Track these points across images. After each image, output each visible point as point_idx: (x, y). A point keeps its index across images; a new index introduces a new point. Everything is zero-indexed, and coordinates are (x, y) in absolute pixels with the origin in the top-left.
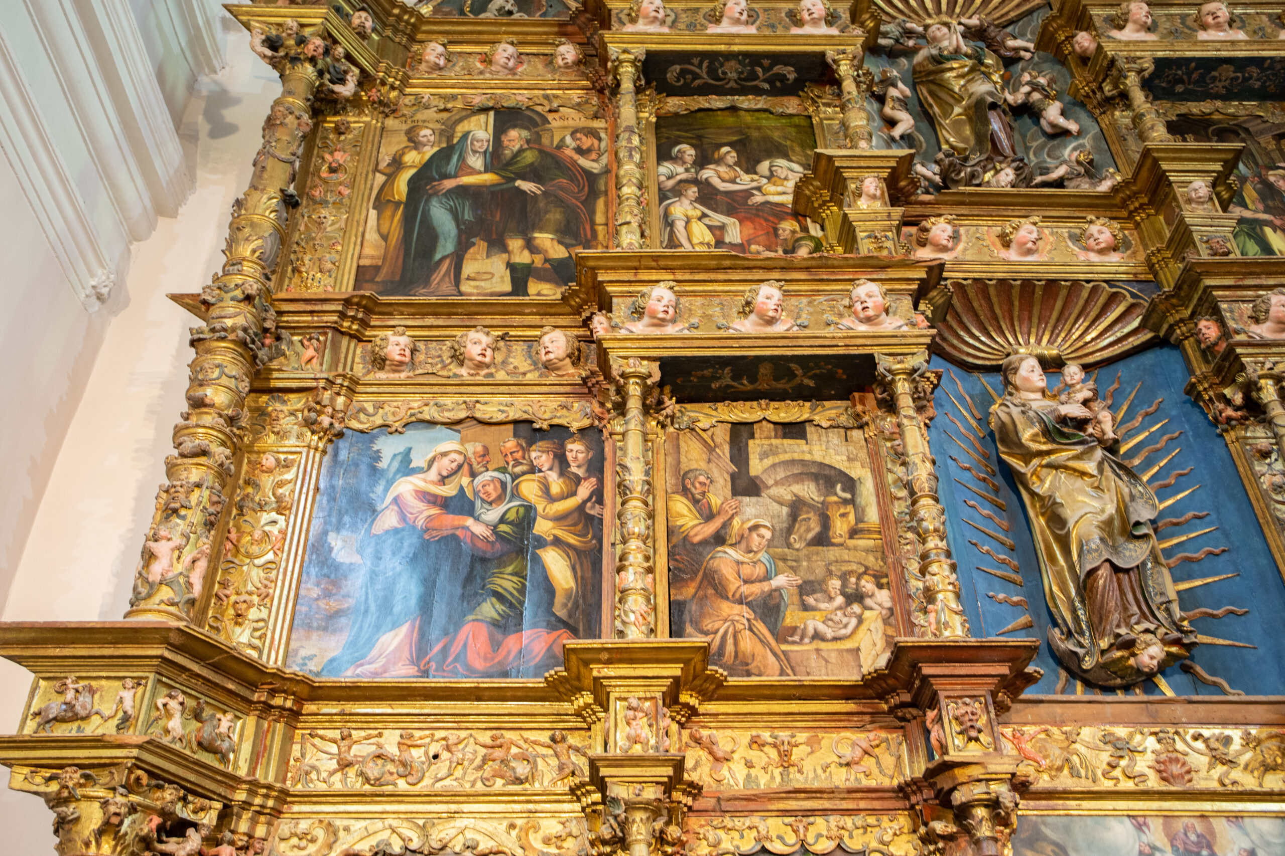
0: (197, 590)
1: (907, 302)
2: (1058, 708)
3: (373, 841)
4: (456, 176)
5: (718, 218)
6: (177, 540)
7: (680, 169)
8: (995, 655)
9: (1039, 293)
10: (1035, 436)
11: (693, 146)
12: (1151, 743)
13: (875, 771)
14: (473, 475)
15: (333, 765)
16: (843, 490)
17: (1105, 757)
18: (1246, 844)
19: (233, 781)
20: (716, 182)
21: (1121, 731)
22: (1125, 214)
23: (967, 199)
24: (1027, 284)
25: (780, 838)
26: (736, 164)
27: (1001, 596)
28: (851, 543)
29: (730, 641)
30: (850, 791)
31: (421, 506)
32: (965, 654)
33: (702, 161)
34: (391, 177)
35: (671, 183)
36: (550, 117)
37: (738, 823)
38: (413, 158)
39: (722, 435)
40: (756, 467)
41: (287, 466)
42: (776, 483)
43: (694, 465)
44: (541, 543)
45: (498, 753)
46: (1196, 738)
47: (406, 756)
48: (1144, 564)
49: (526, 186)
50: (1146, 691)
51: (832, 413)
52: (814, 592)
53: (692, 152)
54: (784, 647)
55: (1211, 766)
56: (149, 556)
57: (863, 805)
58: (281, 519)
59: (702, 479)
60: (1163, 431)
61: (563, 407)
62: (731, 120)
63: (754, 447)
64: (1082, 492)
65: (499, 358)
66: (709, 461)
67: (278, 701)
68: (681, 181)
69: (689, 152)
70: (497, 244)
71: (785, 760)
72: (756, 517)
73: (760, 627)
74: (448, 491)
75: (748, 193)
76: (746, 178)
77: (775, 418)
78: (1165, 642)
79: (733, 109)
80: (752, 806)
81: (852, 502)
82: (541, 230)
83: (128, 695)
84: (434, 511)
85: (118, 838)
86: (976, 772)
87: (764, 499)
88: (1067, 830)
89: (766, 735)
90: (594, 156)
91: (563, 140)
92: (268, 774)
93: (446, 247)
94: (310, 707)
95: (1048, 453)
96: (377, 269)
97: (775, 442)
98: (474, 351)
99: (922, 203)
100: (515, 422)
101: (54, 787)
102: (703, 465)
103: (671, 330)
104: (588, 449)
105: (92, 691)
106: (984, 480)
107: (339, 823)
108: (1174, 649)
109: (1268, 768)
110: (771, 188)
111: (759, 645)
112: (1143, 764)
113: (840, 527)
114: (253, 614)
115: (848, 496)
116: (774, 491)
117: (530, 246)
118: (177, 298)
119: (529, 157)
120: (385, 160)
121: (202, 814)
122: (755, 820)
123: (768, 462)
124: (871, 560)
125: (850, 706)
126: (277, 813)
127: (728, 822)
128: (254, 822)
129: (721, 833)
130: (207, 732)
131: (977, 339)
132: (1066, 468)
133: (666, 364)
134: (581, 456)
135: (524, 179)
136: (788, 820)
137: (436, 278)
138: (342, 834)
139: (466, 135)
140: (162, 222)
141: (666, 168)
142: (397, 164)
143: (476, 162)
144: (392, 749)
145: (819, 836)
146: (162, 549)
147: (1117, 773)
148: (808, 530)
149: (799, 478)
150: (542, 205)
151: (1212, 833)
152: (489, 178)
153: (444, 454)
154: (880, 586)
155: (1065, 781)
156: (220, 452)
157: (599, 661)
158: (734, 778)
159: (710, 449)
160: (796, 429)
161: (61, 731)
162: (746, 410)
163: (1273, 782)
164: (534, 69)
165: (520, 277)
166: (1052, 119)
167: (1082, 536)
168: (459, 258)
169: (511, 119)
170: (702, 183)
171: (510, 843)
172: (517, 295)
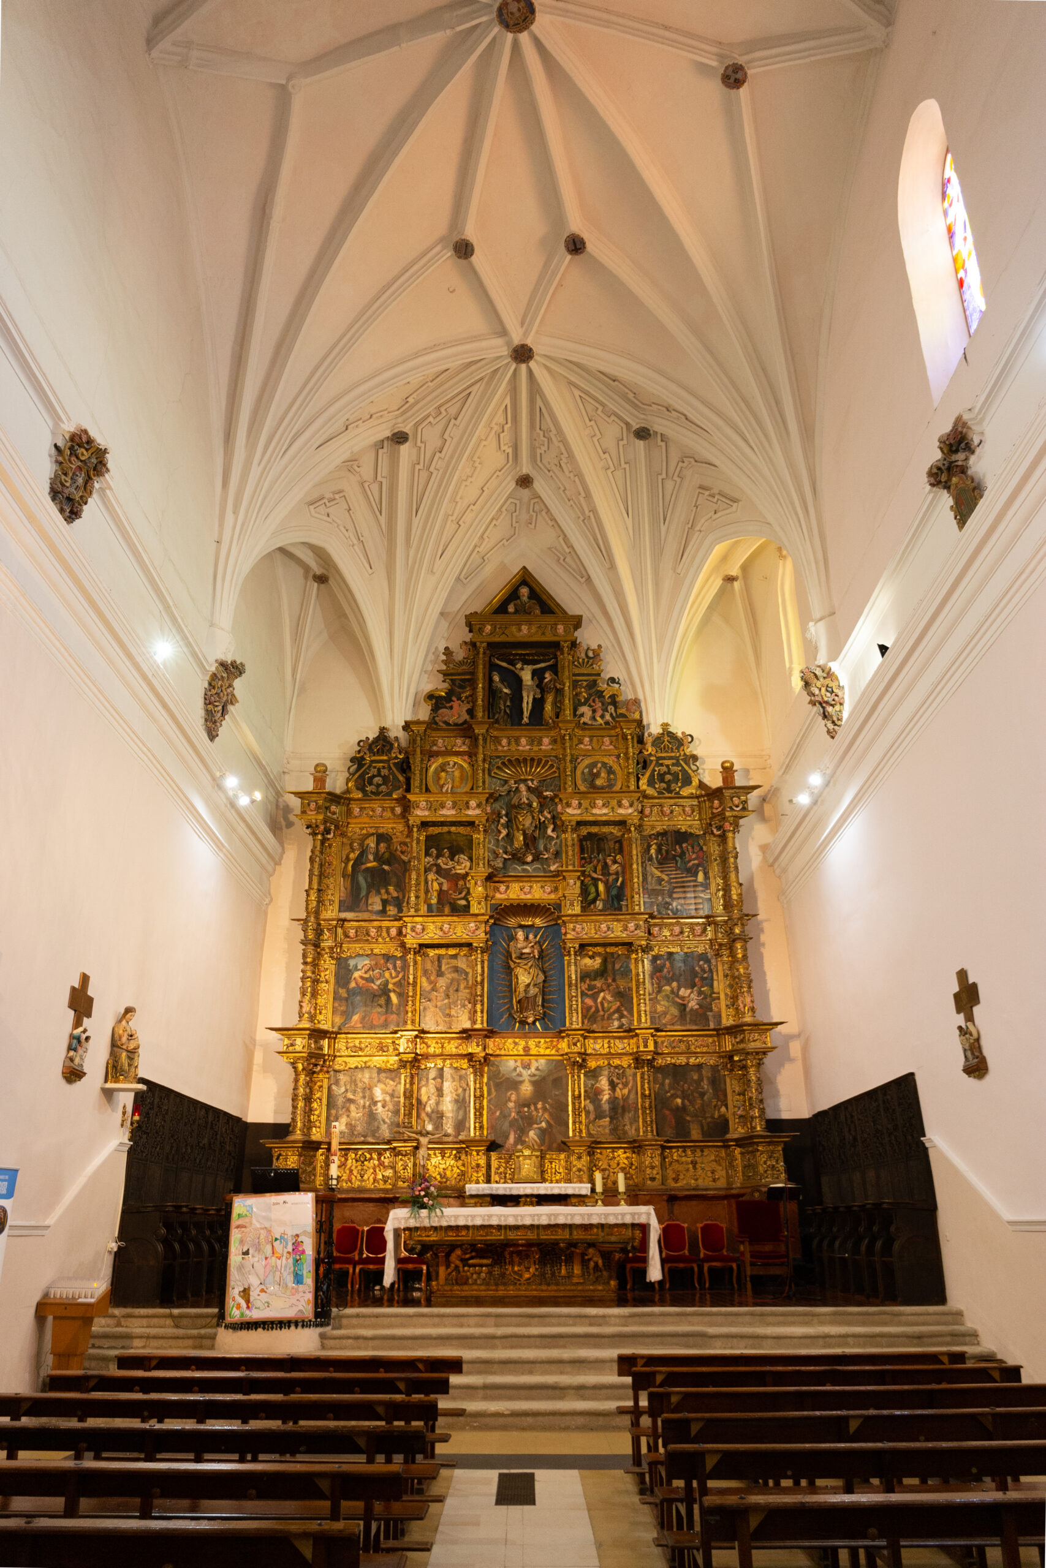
0: (313, 1013)
1: (483, 925)
2: (505, 1036)
3: (355, 1065)
4: (365, 863)
5: (441, 880)
6: (307, 1002)
7: (432, 859)
9: (529, 906)
10: (515, 958)
11: (436, 849)
12: (523, 1043)
13: (462, 1049)
14: (373, 971)
15: (345, 1048)
16: (464, 975)
17: (512, 1046)
18: (537, 1065)
19: (325, 1055)
20: (442, 864)
21: (517, 1040)
22: (557, 880)
23: (512, 877)
24: (525, 905)
25: (439, 1064)
26: (448, 856)
28: (464, 991)
29: (434, 1017)
30: (455, 1055)
31: (361, 980)
33: (437, 857)
34: (346, 864)
35: (428, 866)
38: (352, 856)
39: (436, 958)
40: (443, 968)
42: (448, 973)
43: (428, 967)
44: (390, 991)
45: (381, 1045)
46: (533, 1041)
48: (537, 994)
49: (386, 867)
51: (465, 951)
52: (454, 1004)
53: (435, 854)
54: (445, 1019)
55: (535, 1048)
56: (301, 1007)
57: (458, 1057)
58: (327, 985)
60: (554, 951)
61: (396, 949)
62: (448, 837)
63: (444, 962)
64: (524, 975)
66: (432, 966)
67: (331, 1037)
68: (431, 864)
69: (434, 851)
70: (379, 892)
72: (442, 983)
73: (441, 1014)
74: (367, 976)
75: (450, 869)
76: (450, 862)
77: (450, 953)
78: (535, 1016)
79: (449, 832)
80: (434, 1057)
81: (466, 979)
82: (390, 885)
83: (303, 1041)
84: (364, 982)
85: (305, 1069)
86: (477, 1055)
87: (445, 978)
88: (500, 1063)
89: (439, 1041)
90: (405, 854)
91: (397, 847)
92: (331, 1052)
93: (363, 893)
94: (339, 1035)
95: (518, 962)
96: (345, 901)
97: (449, 960)
98: (372, 934)
99: (499, 877)
101: (291, 1061)
102: (430, 967)
104: (402, 962)
105: (296, 1040)
107: (347, 1061)
108: (537, 1017)
109: (547, 1048)
110: (458, 867)
111: (440, 1018)
112: (520, 1048)
113: (462, 986)
114: (323, 1012)
115: (465, 977)
116: (447, 975)
117: (388, 892)
118: (297, 921)
119: (387, 855)
120: (345, 857)
121: (320, 1062)
122: (435, 1060)
124: (468, 996)
125: (457, 1036)
126: (334, 1060)
128: (330, 1063)
130: (319, 1046)
131: (511, 919)
132: (522, 967)
133: (421, 946)
134: (400, 964)
135: (385, 864)
137: (361, 904)
138: (348, 1064)
139: (368, 846)
141: (428, 859)
142: (348, 859)
143: (371, 857)
144: (358, 1045)
147: (514, 1050)
148: (454, 987)
149: (454, 972)
150: (390, 875)
151: (531, 1063)
152: (375, 864)
153: (366, 965)
154: (469, 1003)
155: (503, 1052)
156: (311, 974)
158: (431, 1050)
159: (432, 962)
160: (455, 957)
161: (291, 1049)
162: (442, 951)
163: (548, 1052)
164: (388, 814)
165: (385, 903)
166: (549, 832)
167: (521, 988)
168: (367, 897)
169: (381, 838)
170: (438, 866)
171: (383, 1066)
172: (383, 912)
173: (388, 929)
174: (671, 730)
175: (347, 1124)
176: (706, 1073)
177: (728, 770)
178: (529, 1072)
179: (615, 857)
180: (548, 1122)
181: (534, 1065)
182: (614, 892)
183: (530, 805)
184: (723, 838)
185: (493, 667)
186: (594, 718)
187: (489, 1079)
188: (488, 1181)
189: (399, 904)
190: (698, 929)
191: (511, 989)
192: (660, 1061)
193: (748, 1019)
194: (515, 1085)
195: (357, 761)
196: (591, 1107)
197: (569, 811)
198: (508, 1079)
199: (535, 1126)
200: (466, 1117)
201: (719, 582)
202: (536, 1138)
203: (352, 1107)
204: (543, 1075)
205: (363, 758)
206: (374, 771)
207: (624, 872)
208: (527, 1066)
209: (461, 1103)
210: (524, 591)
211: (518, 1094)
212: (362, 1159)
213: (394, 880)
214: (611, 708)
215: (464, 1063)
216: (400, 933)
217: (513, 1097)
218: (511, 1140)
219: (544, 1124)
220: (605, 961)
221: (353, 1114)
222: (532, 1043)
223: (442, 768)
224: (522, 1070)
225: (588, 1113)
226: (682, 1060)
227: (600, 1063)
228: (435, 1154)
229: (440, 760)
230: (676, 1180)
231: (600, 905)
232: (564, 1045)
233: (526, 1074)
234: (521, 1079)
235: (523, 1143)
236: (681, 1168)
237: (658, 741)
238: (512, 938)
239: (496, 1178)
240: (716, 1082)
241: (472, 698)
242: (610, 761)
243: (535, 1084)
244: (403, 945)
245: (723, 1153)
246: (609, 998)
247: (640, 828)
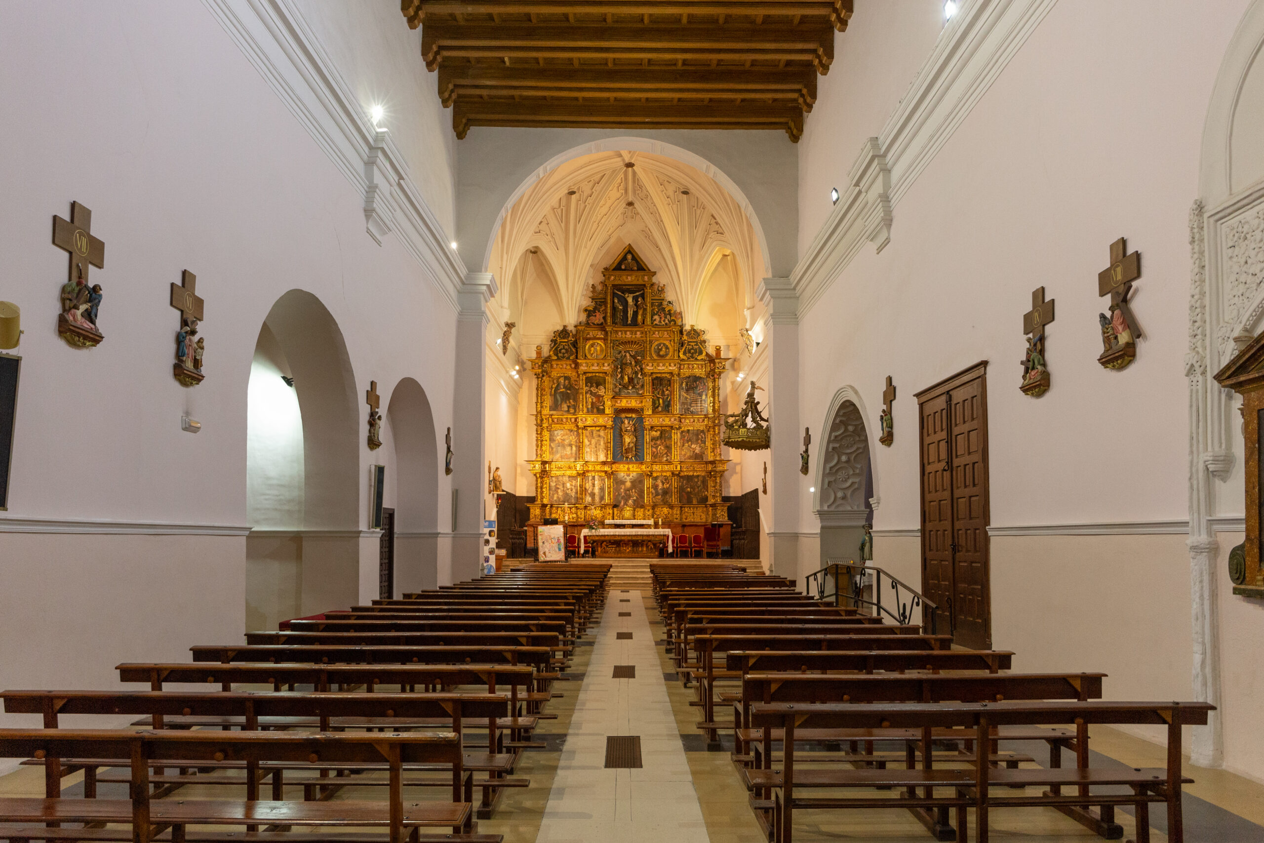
1: (611, 418)
4: (559, 389)
11: (590, 384)
14: (565, 436)
19: (547, 471)
20: (593, 390)
24: (628, 409)
26: (595, 387)
28: (603, 444)
31: (560, 440)
34: (552, 390)
39: (591, 431)
40: (594, 436)
42: (596, 438)
44: (572, 445)
49: (569, 391)
52: (599, 450)
56: (537, 452)
59: (589, 437)
63: (594, 432)
68: (588, 390)
73: (594, 454)
74: (562, 438)
75: (596, 393)
76: (596, 390)
77: (596, 429)
84: (562, 441)
90: (577, 386)
91: (573, 382)
93: (559, 403)
94: (552, 463)
97: (596, 432)
98: (564, 421)
109: (636, 468)
110: (600, 392)
111: (593, 456)
112: (626, 468)
114: (545, 453)
117: (570, 403)
119: (569, 386)
137: (559, 408)
139: (560, 381)
141: (587, 388)
142: (552, 387)
143: (562, 387)
144: (560, 466)
150: (570, 395)
152: (564, 390)
153: (562, 433)
155: (619, 470)
158: (590, 469)
159: (590, 433)
160: (599, 431)
161: (533, 468)
162: (594, 428)
163: (637, 470)
164: (568, 367)
165: (569, 407)
166: (639, 376)
167: (626, 444)
168: (561, 404)
169: (566, 378)
170: (591, 391)
171: (571, 475)
172: (568, 411)
173: (571, 419)
174: (695, 328)
175: (557, 497)
176: (701, 479)
177: (718, 350)
179: (667, 388)
180: (637, 497)
182: (667, 403)
183: (631, 363)
184: (714, 381)
185: (614, 295)
186: (660, 322)
187: (613, 480)
188: (613, 519)
189: (575, 408)
190: (701, 420)
191: (622, 443)
192: (682, 474)
193: (718, 458)
194: (623, 483)
195: (554, 341)
196: (654, 491)
197: (648, 368)
199: (631, 499)
200: (604, 495)
201: (721, 256)
202: (632, 503)
203: (559, 491)
205: (556, 340)
206: (561, 347)
207: (671, 395)
208: (629, 475)
209: (602, 489)
210: (629, 257)
211: (625, 486)
213: (572, 397)
214: (668, 317)
215: (603, 474)
216: (576, 419)
217: (623, 488)
218: (622, 503)
219: (635, 498)
220: (661, 433)
221: (560, 493)
222: (631, 466)
223: (592, 345)
225: (652, 494)
226: (691, 474)
227: (658, 474)
229: (591, 342)
230: (686, 519)
231: (660, 409)
232: (643, 467)
233: (628, 478)
235: (627, 505)
236: (689, 515)
237: (689, 333)
238: (623, 422)
239: (616, 517)
240: (704, 482)
241: (605, 312)
242: (667, 343)
243: (632, 482)
244: (577, 426)
245: (705, 509)
246: (663, 448)
247: (679, 375)
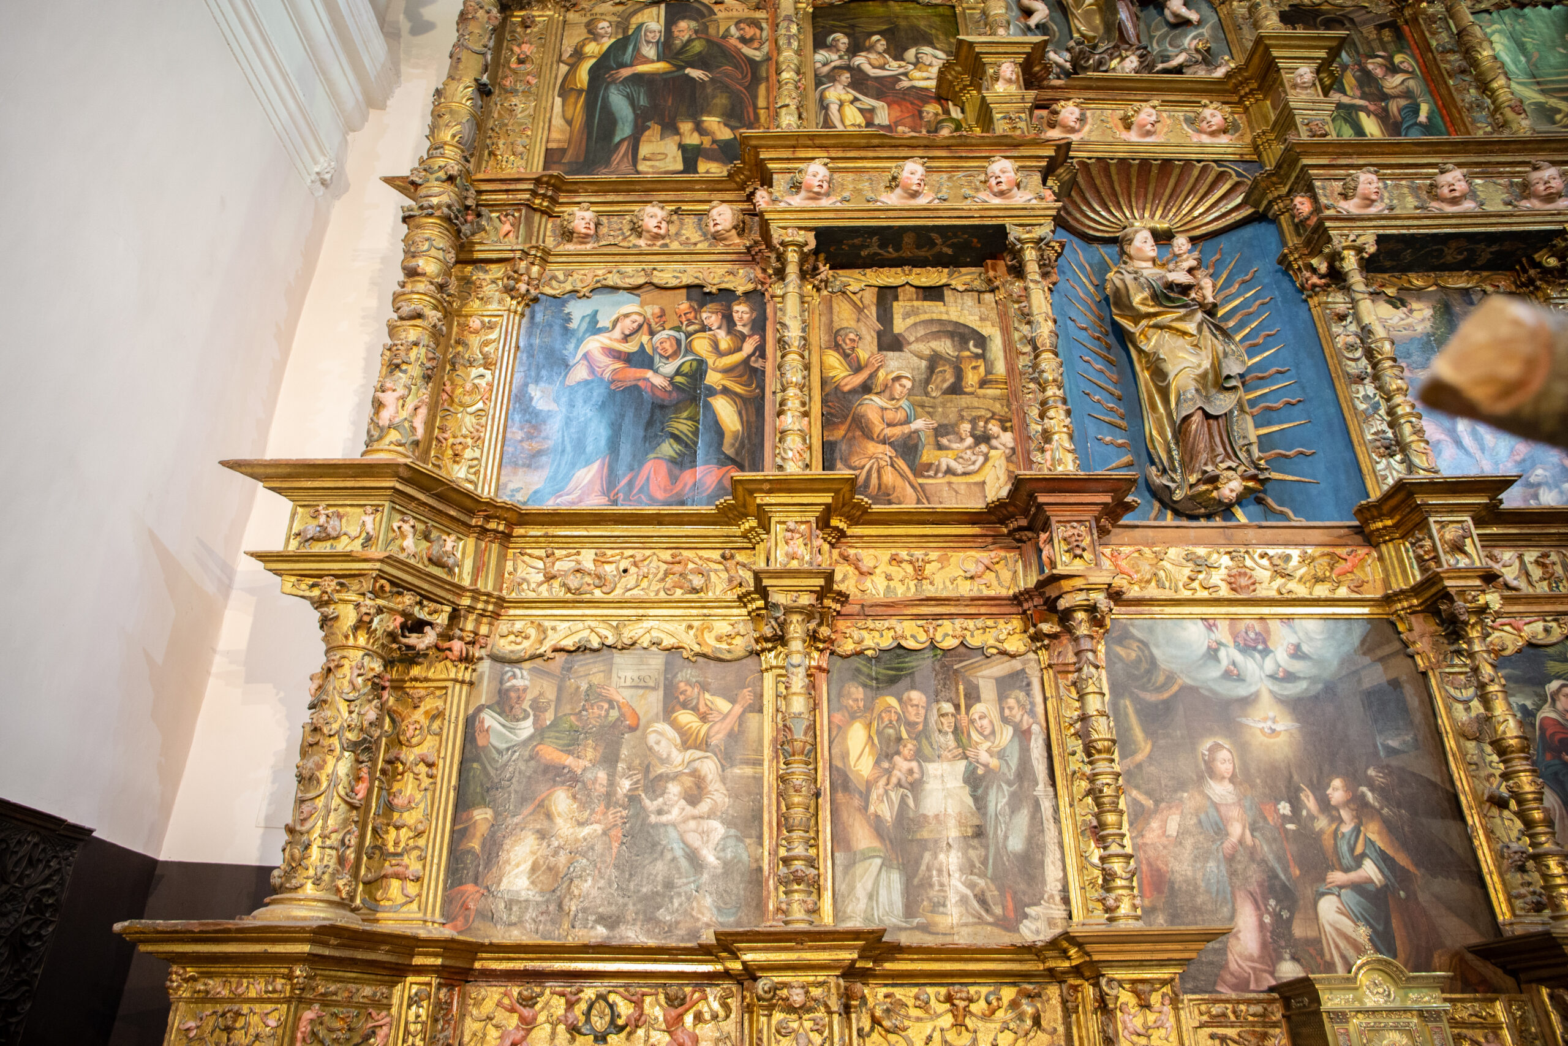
0: (420, 433)
2: (1150, 532)
3: (576, 638)
4: (631, 65)
5: (868, 102)
6: (401, 391)
7: (834, 57)
8: (1100, 486)
9: (1155, 171)
10: (1143, 302)
11: (846, 34)
12: (1226, 560)
13: (995, 583)
14: (652, 333)
15: (540, 577)
16: (975, 346)
17: (1187, 572)
18: (1294, 640)
19: (459, 590)
20: (867, 68)
21: (1201, 551)
22: (1236, 99)
23: (1094, 84)
24: (1145, 163)
25: (913, 636)
26: (885, 51)
27: (1108, 439)
28: (981, 392)
29: (874, 475)
30: (973, 599)
31: (607, 360)
32: (1075, 486)
33: (855, 49)
34: (573, 67)
35: (826, 69)
36: (716, 8)
37: (878, 625)
38: (592, 49)
39: (870, 297)
40: (900, 325)
41: (491, 327)
42: (917, 340)
43: (845, 324)
44: (711, 392)
45: (677, 568)
46: (1262, 556)
47: (600, 570)
48: (1231, 411)
49: (695, 73)
50: (1224, 519)
51: (968, 278)
52: (947, 434)
53: (846, 40)
54: (920, 481)
55: (1272, 579)
56: (378, 405)
57: (983, 610)
58: (488, 373)
59: (852, 336)
60: (1256, 297)
61: (730, 273)
63: (899, 308)
64: (1183, 349)
65: (673, 230)
66: (858, 320)
67: (492, 525)
68: (835, 68)
69: (843, 40)
70: (670, 127)
71: (919, 574)
72: (899, 369)
73: (901, 463)
74: (631, 347)
75: (896, 79)
76: (894, 64)
77: (917, 283)
78: (1244, 478)
80: (891, 611)
81: (982, 356)
82: (709, 114)
83: (369, 520)
84: (619, 365)
85: (370, 632)
86: (1079, 583)
87: (906, 354)
88: (1151, 630)
89: (904, 554)
90: (756, 45)
91: (728, 30)
92: (487, 585)
93: (624, 130)
94: (519, 531)
95: (1155, 315)
96: (563, 151)
97: (916, 303)
98: (650, 224)
99: (1054, 88)
100: (688, 287)
101: (316, 592)
102: (853, 324)
103: (825, 203)
104: (752, 310)
105: (340, 517)
106: (1098, 339)
107: (547, 624)
108: (1251, 484)
109: (1318, 580)
110: (916, 74)
111: (899, 479)
112: (1217, 578)
113: (971, 378)
114: (468, 454)
115: (980, 351)
116: (915, 347)
117: (699, 129)
118: (389, 181)
119: (698, 46)
120: (568, 52)
121: (436, 616)
122: (893, 622)
123: (910, 321)
124: (997, 407)
125: (975, 530)
126: (496, 616)
127: (870, 624)
128: (478, 623)
129: (864, 633)
130: (435, 550)
131: (1098, 213)
132: (1170, 328)
133: (822, 234)
134: (746, 316)
135: (693, 67)
136: (919, 623)
137: (616, 158)
138: (550, 632)
139: (640, 26)
140: (373, 113)
141: (822, 55)
142: (578, 54)
143: (650, 52)
144: (588, 565)
145: (946, 635)
146: (389, 398)
147: (1195, 584)
148: (944, 381)
149: (936, 335)
150: (709, 90)
151: (1268, 632)
152: (661, 66)
153: (627, 316)
154: (1005, 429)
155: (1152, 591)
156: (433, 316)
157: (761, 491)
158: (876, 588)
159: (860, 310)
160: (936, 292)
161: (318, 548)
162: (892, 276)
163: (1321, 591)
165: (691, 157)
166: (1175, 6)
167: (1182, 387)
168: (635, 140)
169: (681, 10)
170: (855, 70)
171: (689, 641)
172: (688, 173)
175: (534, 868)
178: (1269, 665)
179: (1390, 59)
180: (1385, 861)
181: (1282, 638)
187: (1118, 689)
191: (1133, 405)
194: (1221, 712)
198: (1192, 690)
199: (1337, 877)
202: (1347, 925)
203: (561, 801)
204: (1326, 675)
207: (1429, 92)
208: (1254, 645)
209: (1014, 785)
211: (1242, 749)
212: (599, 1023)
215: (1011, 633)
217: (1225, 761)
218: (1249, 934)
219: (1370, 870)
221: (564, 828)
222: (1253, 560)
224: (1239, 657)
228: (925, 1006)
233: (1257, 671)
234: (1242, 691)
235: (1299, 951)
243: (1299, 708)
244: (754, 255)
